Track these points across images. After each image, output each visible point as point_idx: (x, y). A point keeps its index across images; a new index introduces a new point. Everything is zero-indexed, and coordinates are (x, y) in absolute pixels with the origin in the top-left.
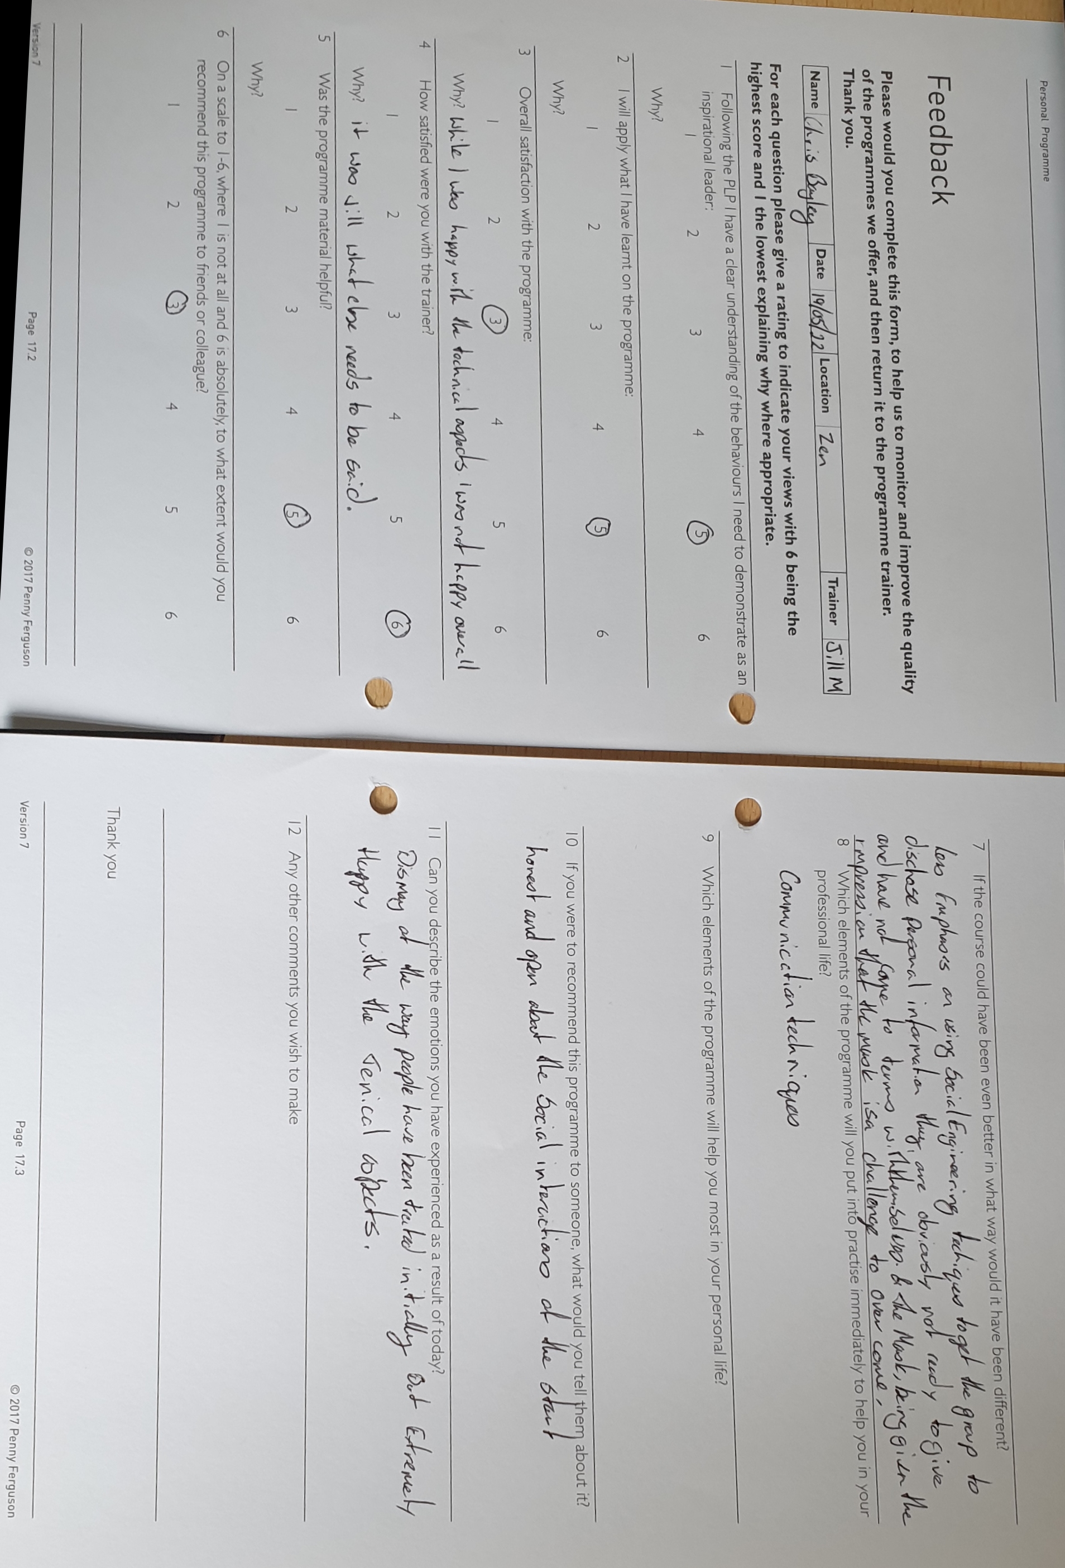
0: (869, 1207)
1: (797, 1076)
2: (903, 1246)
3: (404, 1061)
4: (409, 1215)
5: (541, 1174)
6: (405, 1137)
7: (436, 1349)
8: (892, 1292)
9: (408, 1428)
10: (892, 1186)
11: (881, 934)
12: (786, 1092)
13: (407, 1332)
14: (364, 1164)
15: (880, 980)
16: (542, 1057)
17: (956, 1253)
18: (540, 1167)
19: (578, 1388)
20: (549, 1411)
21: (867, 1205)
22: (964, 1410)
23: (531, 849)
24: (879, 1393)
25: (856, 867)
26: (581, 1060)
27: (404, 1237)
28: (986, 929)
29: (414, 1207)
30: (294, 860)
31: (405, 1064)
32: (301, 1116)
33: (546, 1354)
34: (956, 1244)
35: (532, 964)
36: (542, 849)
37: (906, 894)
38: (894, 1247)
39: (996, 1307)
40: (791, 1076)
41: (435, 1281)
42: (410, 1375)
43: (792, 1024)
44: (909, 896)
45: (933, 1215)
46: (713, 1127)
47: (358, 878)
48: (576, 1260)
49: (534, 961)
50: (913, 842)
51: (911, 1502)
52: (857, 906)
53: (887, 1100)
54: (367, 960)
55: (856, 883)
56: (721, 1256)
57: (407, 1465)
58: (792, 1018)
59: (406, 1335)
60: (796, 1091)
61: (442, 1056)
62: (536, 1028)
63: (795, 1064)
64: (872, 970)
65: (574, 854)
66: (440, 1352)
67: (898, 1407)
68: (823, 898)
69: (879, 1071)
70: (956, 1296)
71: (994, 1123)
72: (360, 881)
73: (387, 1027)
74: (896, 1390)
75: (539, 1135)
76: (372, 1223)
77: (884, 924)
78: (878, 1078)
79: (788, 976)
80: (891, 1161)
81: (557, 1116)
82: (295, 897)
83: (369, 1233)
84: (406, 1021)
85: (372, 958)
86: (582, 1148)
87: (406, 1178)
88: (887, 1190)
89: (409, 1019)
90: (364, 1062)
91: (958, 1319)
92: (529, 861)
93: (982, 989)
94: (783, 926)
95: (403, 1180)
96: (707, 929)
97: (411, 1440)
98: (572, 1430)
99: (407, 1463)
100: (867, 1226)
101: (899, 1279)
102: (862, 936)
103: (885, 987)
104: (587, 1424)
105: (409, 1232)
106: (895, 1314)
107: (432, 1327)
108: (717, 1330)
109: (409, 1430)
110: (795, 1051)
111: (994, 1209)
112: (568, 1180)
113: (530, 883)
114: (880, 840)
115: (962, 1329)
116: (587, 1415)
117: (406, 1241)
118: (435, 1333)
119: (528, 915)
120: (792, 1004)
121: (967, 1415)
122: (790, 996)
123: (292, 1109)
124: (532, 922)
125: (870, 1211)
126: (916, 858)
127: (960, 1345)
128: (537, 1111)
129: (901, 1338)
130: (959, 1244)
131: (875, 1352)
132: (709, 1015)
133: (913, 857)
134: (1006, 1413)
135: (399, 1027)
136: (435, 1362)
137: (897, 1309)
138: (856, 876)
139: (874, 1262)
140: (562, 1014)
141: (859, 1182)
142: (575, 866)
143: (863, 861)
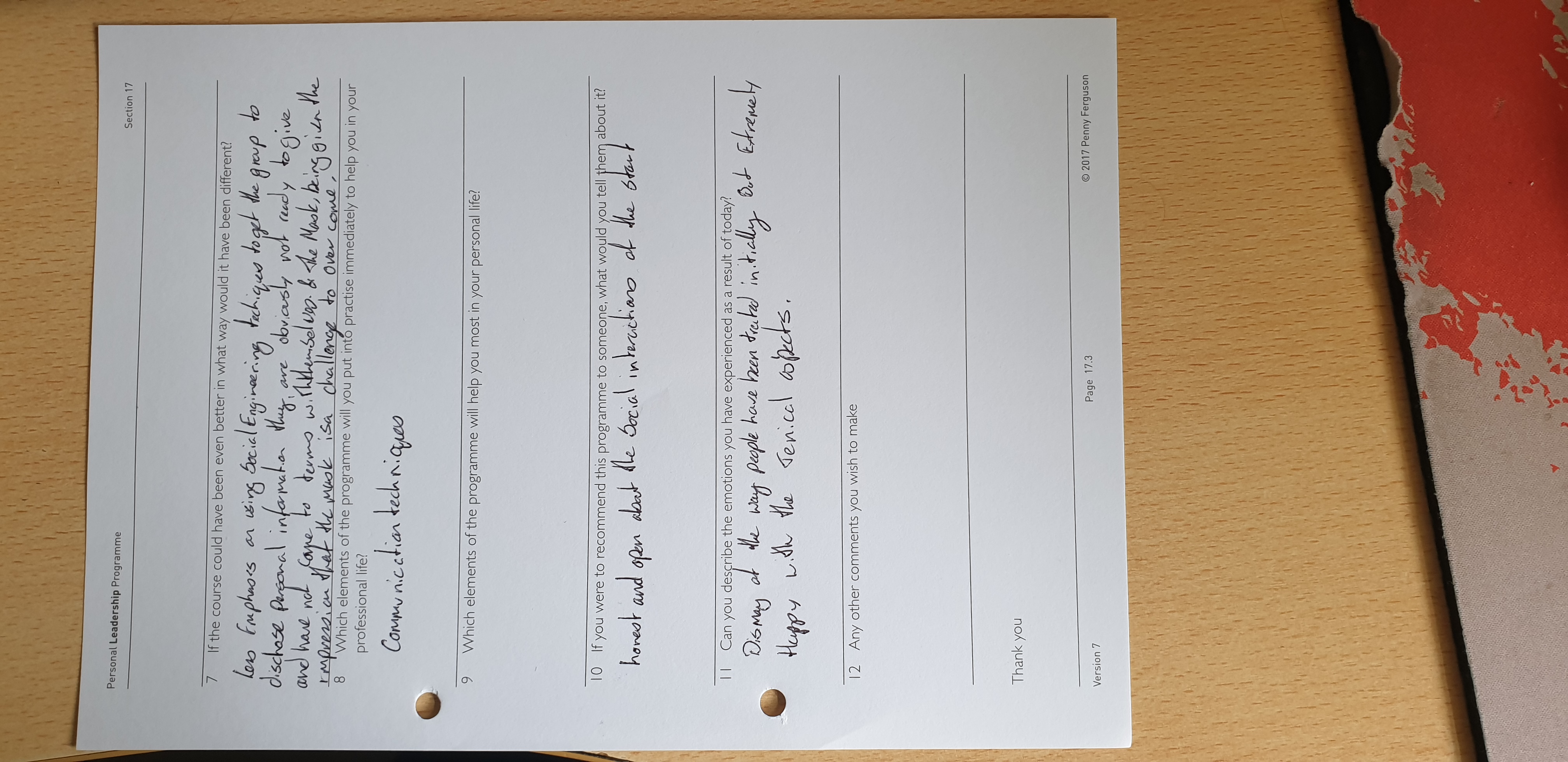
0: (333, 347)
1: (392, 461)
2: (303, 313)
3: (756, 462)
4: (752, 329)
5: (633, 367)
6: (756, 396)
7: (728, 217)
8: (317, 273)
9: (752, 152)
10: (310, 366)
11: (308, 594)
12: (403, 447)
13: (753, 230)
14: (792, 372)
15: (311, 552)
16: (630, 470)
17: (257, 308)
18: (634, 373)
19: (603, 185)
20: (629, 167)
21: (334, 348)
22: (258, 175)
23: (635, 663)
24: (333, 187)
25: (329, 657)
26: (594, 469)
27: (756, 311)
28: (210, 603)
29: (748, 336)
30: (855, 642)
31: (755, 460)
32: (846, 412)
33: (631, 213)
34: (256, 317)
35: (638, 555)
36: (625, 663)
37: (283, 632)
38: (312, 312)
39: (224, 263)
40: (398, 461)
41: (729, 274)
42: (751, 196)
43: (395, 509)
44: (280, 631)
45: (275, 341)
46: (473, 413)
47: (797, 628)
48: (603, 294)
49: (636, 558)
50: (275, 682)
51: (311, 98)
52: (330, 621)
53: (311, 442)
54: (790, 552)
55: (330, 641)
56: (469, 299)
57: (753, 122)
58: (394, 514)
59: (754, 229)
60: (394, 447)
61: (721, 468)
62: (636, 496)
63: (394, 472)
64: (318, 562)
65: (595, 659)
66: (725, 215)
67: (318, 176)
68: (361, 627)
69: (316, 468)
70: (259, 271)
71: (214, 424)
72: (795, 625)
73: (771, 493)
74: (318, 189)
75: (635, 401)
76: (784, 322)
77: (305, 604)
78: (317, 461)
79: (397, 553)
80: (310, 387)
81: (617, 416)
82: (854, 607)
83: (787, 313)
84: (754, 498)
85: (784, 554)
86: (596, 390)
87: (754, 361)
88: (315, 362)
89: (751, 500)
90: (792, 460)
91: (259, 252)
92: (637, 651)
93: (218, 547)
94: (399, 600)
95: (758, 359)
96: (471, 594)
97: (749, 142)
98: (609, 151)
99: (752, 124)
100: (335, 330)
101: (310, 284)
102: (326, 592)
103: (307, 545)
104: (595, 156)
105: (752, 315)
106: (315, 254)
107: (731, 236)
108: (476, 236)
109: (751, 150)
110: (394, 485)
111: (219, 348)
112: (609, 362)
113: (638, 630)
114: (305, 683)
115: (256, 244)
116: (595, 163)
117: (754, 307)
118: (729, 230)
119: (640, 600)
120: (394, 527)
121: (256, 170)
122: (396, 535)
123: (855, 418)
124: (636, 594)
125: (332, 343)
126: (272, 667)
127: (259, 229)
128: (636, 422)
129: (311, 234)
130: (253, 316)
131: (335, 222)
132: (472, 514)
133: (275, 668)
134: (221, 173)
135: (760, 492)
136: (729, 206)
137: (313, 258)
138: (329, 649)
139: (331, 298)
140: (611, 510)
141: (340, 368)
142: (594, 649)
143: (322, 662)
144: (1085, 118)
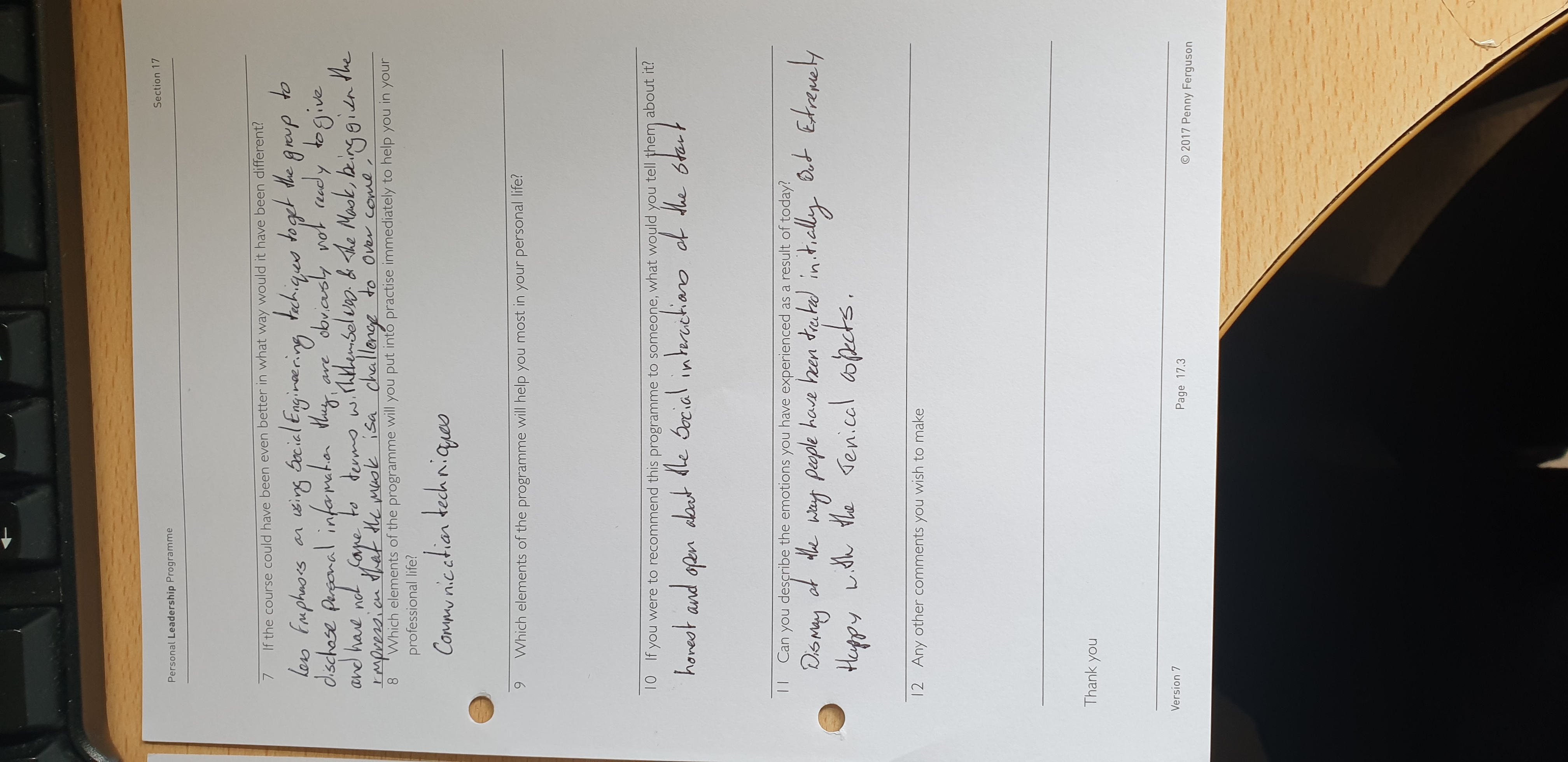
0: (375, 341)
1: (439, 461)
2: (344, 305)
3: (815, 468)
4: (812, 326)
5: (686, 366)
6: (815, 398)
7: (786, 204)
8: (356, 263)
9: (813, 131)
10: (352, 361)
11: (359, 595)
12: (450, 446)
13: (814, 218)
14: (854, 373)
15: (361, 552)
16: (683, 475)
17: (296, 300)
18: (687, 372)
19: (652, 169)
20: (680, 148)
21: (376, 343)
22: (292, 158)
23: (690, 673)
24: (369, 171)
25: (381, 658)
26: (647, 472)
27: (816, 306)
28: (263, 601)
29: (807, 334)
30: (918, 659)
31: (814, 466)
32: (912, 416)
33: (683, 200)
34: (296, 309)
35: (691, 562)
36: (680, 673)
37: (335, 632)
38: (353, 304)
39: (261, 252)
40: (445, 461)
41: (787, 266)
42: (811, 180)
43: (443, 510)
44: (333, 631)
45: (315, 335)
46: (521, 411)
47: (857, 642)
48: (653, 287)
49: (690, 565)
50: (329, 682)
51: (343, 73)
52: (381, 622)
53: (355, 440)
54: (850, 564)
55: (382, 643)
56: (514, 293)
57: (814, 97)
58: (443, 516)
59: (814, 216)
60: (440, 447)
61: (778, 473)
62: (689, 502)
63: (441, 472)
64: (368, 562)
65: (648, 668)
66: (783, 201)
67: (352, 159)
68: (412, 629)
69: (362, 468)
70: (297, 261)
71: (258, 421)
72: (855, 639)
73: (831, 501)
74: (353, 173)
75: (688, 402)
76: (846, 319)
77: (356, 604)
78: (363, 460)
79: (446, 555)
80: (352, 383)
81: (670, 419)
82: (918, 623)
83: (849, 309)
84: (813, 506)
85: (844, 565)
86: (647, 390)
87: (813, 360)
88: (356, 357)
89: (810, 508)
90: (853, 467)
91: (296, 240)
92: (692, 661)
93: (268, 545)
94: (450, 602)
95: (817, 359)
96: (522, 599)
97: (810, 120)
98: (658, 130)
99: (814, 99)
100: (376, 323)
101: (349, 275)
102: (376, 593)
103: (356, 545)
104: (644, 136)
105: (812, 311)
106: (353, 243)
107: (790, 224)
108: (519, 224)
109: (812, 129)
110: (441, 485)
111: (259, 342)
112: (660, 360)
113: (692, 640)
114: (359, 683)
115: (292, 231)
116: (644, 145)
117: (814, 302)
118: (787, 218)
119: (695, 609)
120: (443, 528)
121: (290, 153)
122: (445, 536)
123: (921, 423)
124: (691, 602)
125: (373, 337)
126: (326, 666)
127: (294, 216)
128: (689, 423)
129: (348, 221)
130: (292, 308)
131: (372, 208)
132: (522, 517)
133: (329, 667)
134: (254, 155)
135: (820, 500)
136: (787, 192)
137: (351, 247)
138: (382, 650)
139: (371, 290)
140: (664, 516)
141: (383, 363)
142: (648, 657)
143: (375, 663)
144: (1187, 91)
